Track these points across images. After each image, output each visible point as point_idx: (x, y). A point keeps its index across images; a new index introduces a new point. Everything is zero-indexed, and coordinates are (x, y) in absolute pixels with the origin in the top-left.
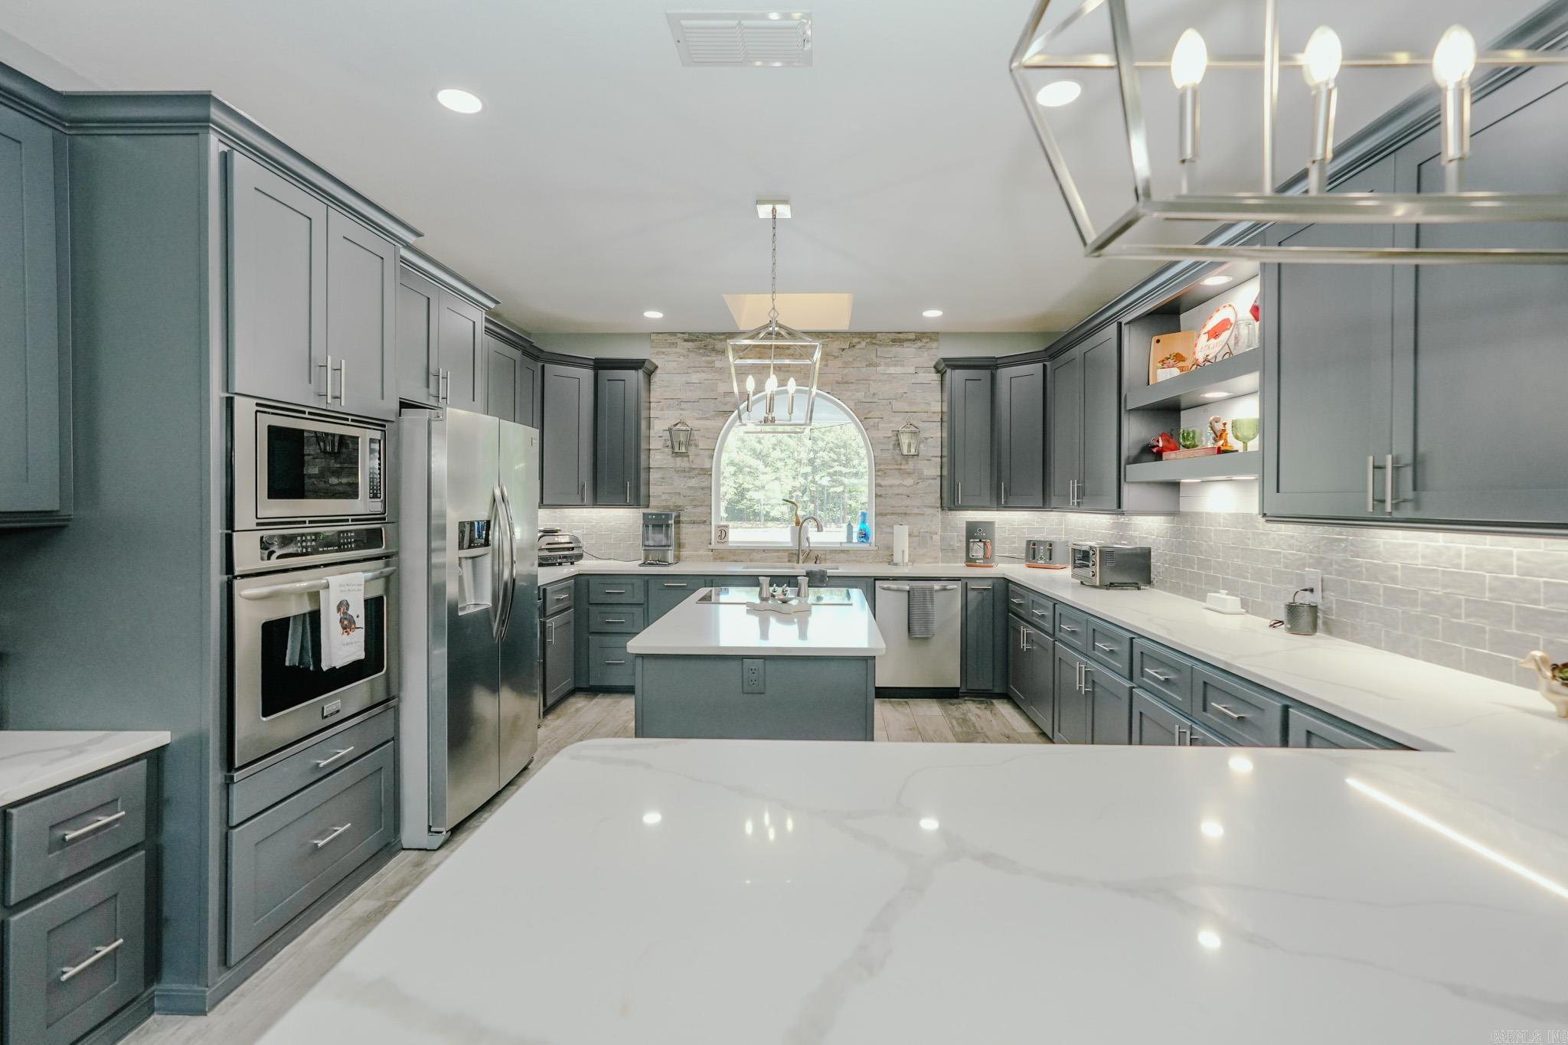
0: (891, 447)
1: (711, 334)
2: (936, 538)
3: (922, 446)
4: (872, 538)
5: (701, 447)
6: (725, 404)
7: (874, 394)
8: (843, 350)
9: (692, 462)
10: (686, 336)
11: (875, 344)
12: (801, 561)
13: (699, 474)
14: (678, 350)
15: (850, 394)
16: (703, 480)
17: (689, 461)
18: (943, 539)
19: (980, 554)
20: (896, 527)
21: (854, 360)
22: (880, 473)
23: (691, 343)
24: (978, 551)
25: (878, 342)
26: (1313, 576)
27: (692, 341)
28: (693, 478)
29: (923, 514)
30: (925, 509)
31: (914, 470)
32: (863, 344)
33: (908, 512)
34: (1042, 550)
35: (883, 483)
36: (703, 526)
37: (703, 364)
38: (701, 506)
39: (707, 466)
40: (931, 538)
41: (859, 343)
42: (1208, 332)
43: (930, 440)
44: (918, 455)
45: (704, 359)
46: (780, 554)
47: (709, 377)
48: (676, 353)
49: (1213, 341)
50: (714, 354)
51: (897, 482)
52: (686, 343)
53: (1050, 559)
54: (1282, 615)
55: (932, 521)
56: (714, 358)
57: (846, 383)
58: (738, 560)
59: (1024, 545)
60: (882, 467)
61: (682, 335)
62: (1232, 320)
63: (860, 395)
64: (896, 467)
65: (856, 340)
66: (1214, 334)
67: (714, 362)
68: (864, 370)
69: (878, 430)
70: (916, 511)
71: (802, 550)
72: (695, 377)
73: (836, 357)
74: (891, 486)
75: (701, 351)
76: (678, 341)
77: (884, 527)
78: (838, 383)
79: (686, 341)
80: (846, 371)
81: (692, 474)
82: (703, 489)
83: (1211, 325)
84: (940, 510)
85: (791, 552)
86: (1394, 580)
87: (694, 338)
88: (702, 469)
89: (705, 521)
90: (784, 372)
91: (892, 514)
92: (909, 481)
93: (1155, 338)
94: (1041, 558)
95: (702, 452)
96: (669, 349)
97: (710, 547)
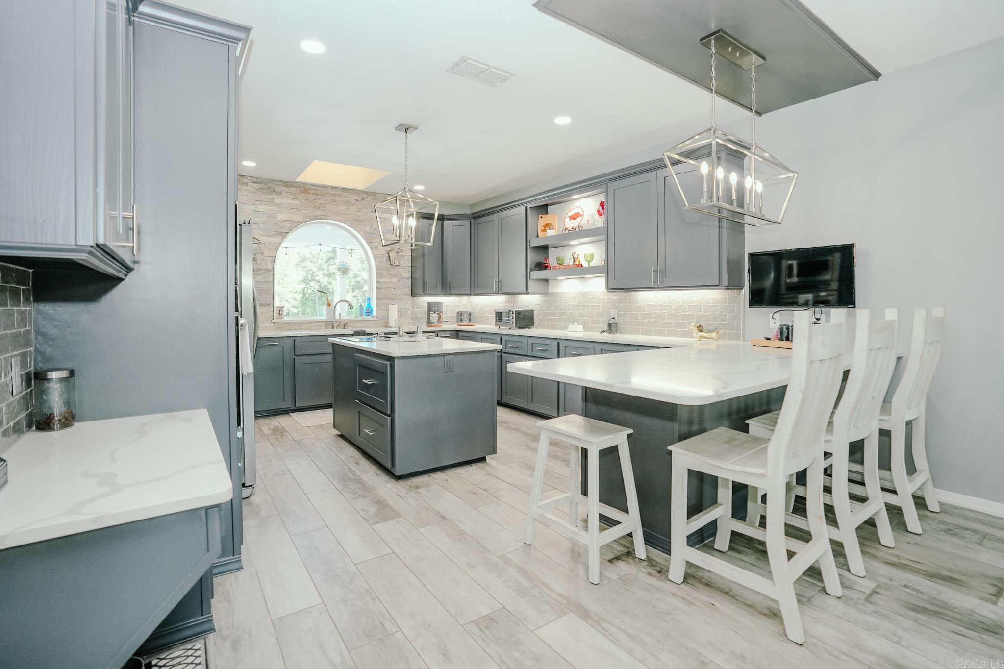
0: (385, 260)
1: (272, 181)
2: (409, 312)
3: (401, 260)
4: (374, 313)
5: (265, 255)
6: (282, 228)
7: (375, 229)
8: (357, 201)
9: (259, 264)
10: (254, 180)
11: (376, 199)
12: (335, 327)
13: (264, 273)
14: (248, 188)
15: (361, 227)
16: (268, 277)
17: (257, 264)
18: (412, 313)
19: (436, 320)
20: (390, 306)
21: (364, 207)
22: (379, 275)
23: (258, 185)
24: (434, 317)
25: (377, 199)
26: (614, 313)
27: (259, 183)
28: (260, 275)
29: (402, 299)
30: (403, 296)
31: (397, 273)
32: (369, 199)
33: (395, 297)
34: (466, 317)
35: (380, 281)
36: (267, 307)
37: (266, 200)
38: (266, 294)
39: (270, 267)
40: (406, 312)
41: (367, 197)
42: (570, 217)
43: (405, 257)
44: (399, 265)
45: (267, 196)
46: (320, 324)
47: (271, 208)
48: (247, 190)
49: (572, 220)
50: (274, 194)
51: (388, 280)
52: (254, 184)
53: (470, 321)
54: (606, 328)
55: (407, 302)
56: (275, 197)
57: (359, 220)
58: (292, 329)
59: (456, 315)
60: (381, 271)
61: (251, 178)
62: (581, 213)
63: (368, 228)
64: (387, 271)
65: (364, 196)
66: (574, 217)
67: (274, 199)
68: (369, 214)
69: (377, 250)
70: (398, 297)
71: (336, 321)
72: (261, 208)
73: (354, 205)
74: (385, 283)
75: (265, 191)
76: (248, 182)
77: (381, 306)
78: (354, 220)
79: (254, 182)
80: (359, 213)
81: (259, 273)
82: (267, 282)
83: (570, 214)
84: (411, 296)
85: (326, 322)
86: (644, 310)
87: (259, 181)
88: (267, 269)
89: (269, 304)
90: (322, 210)
91: (386, 299)
92: (395, 280)
93: (540, 216)
94: (466, 321)
95: (266, 258)
96: (242, 187)
97: (273, 321)
